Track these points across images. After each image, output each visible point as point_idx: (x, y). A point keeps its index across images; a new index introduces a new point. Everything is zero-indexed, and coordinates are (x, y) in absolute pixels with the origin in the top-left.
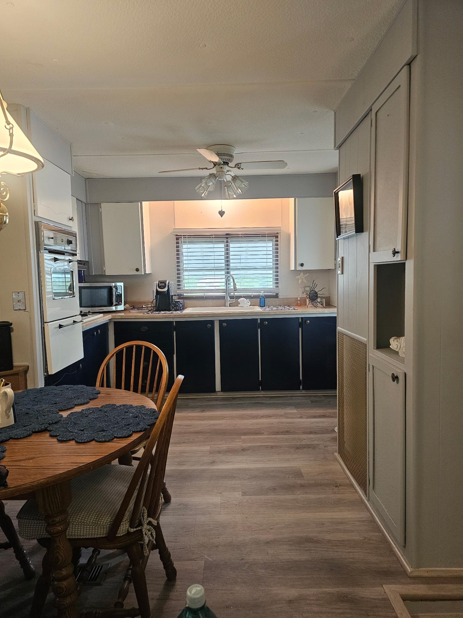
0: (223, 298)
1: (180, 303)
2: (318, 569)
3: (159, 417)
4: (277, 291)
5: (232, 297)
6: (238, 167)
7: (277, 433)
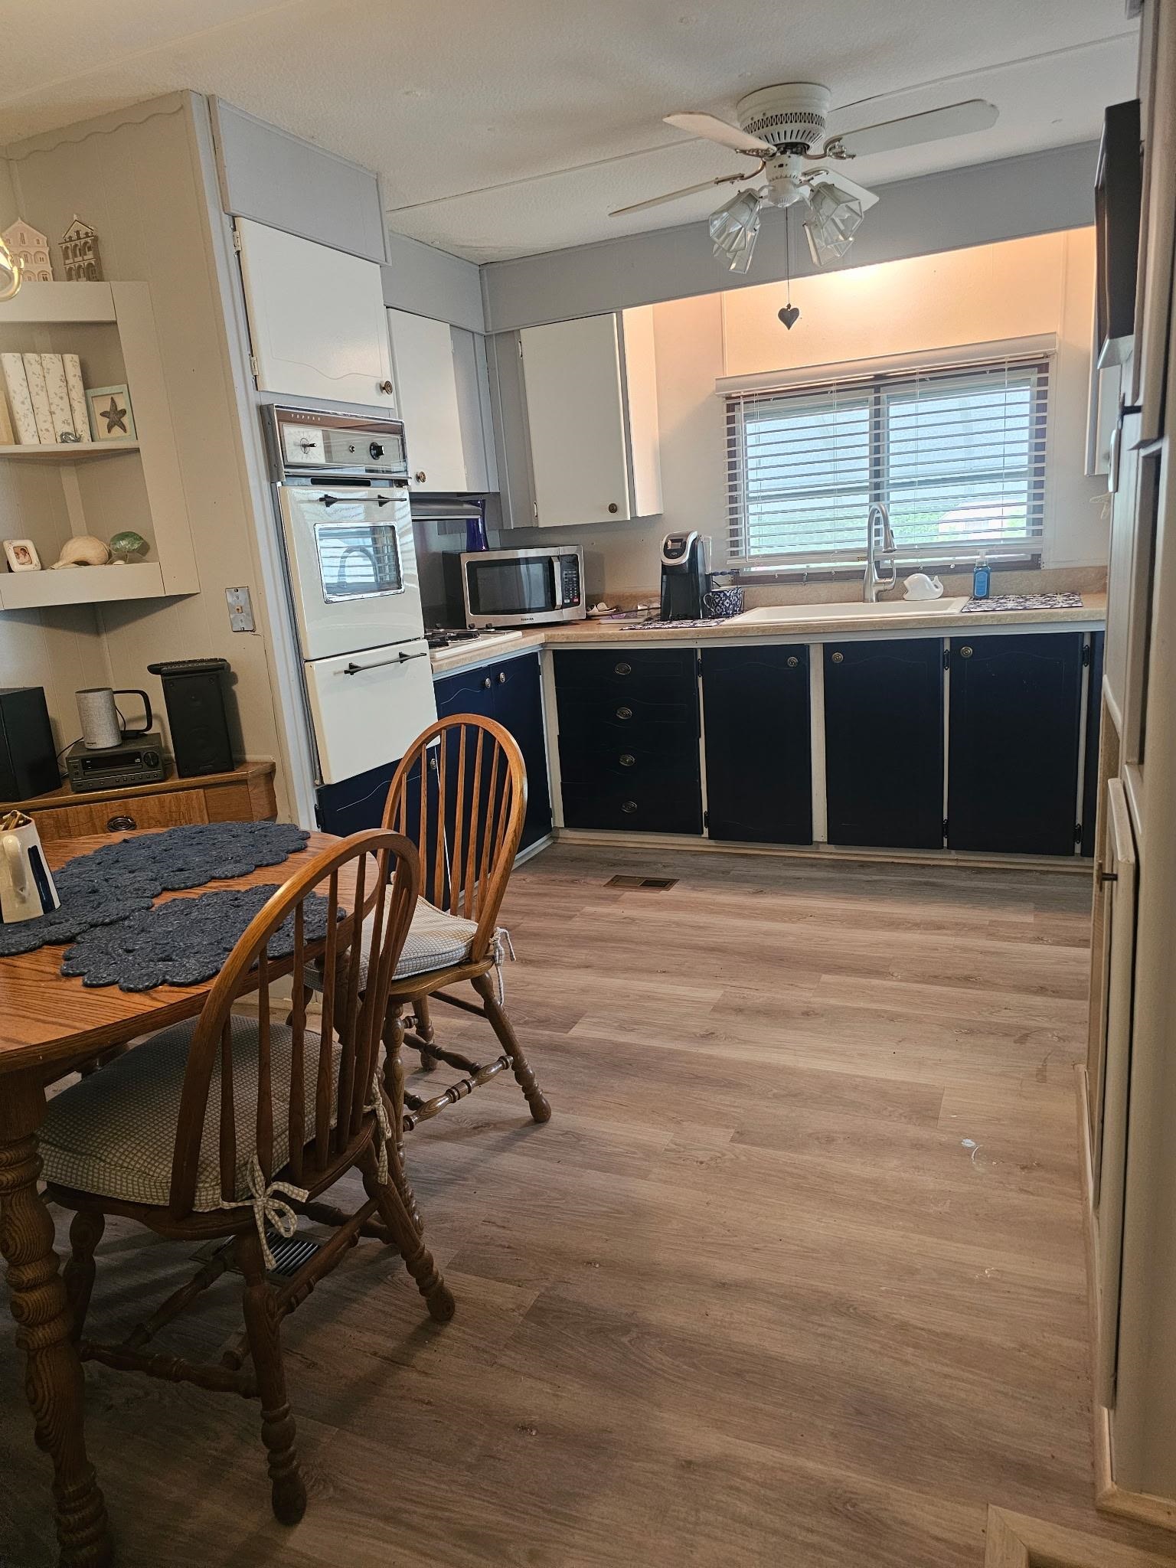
0: (859, 575)
1: (725, 595)
2: (820, 1399)
3: (235, 947)
4: (1035, 548)
5: (885, 573)
6: (834, 151)
7: (934, 979)
